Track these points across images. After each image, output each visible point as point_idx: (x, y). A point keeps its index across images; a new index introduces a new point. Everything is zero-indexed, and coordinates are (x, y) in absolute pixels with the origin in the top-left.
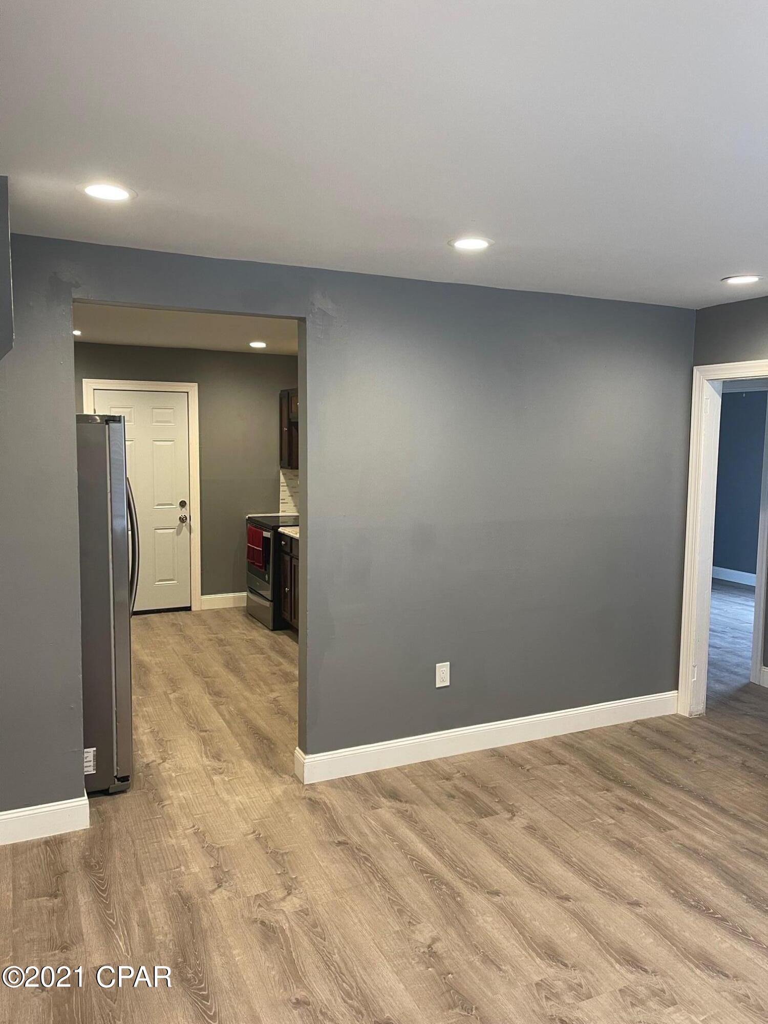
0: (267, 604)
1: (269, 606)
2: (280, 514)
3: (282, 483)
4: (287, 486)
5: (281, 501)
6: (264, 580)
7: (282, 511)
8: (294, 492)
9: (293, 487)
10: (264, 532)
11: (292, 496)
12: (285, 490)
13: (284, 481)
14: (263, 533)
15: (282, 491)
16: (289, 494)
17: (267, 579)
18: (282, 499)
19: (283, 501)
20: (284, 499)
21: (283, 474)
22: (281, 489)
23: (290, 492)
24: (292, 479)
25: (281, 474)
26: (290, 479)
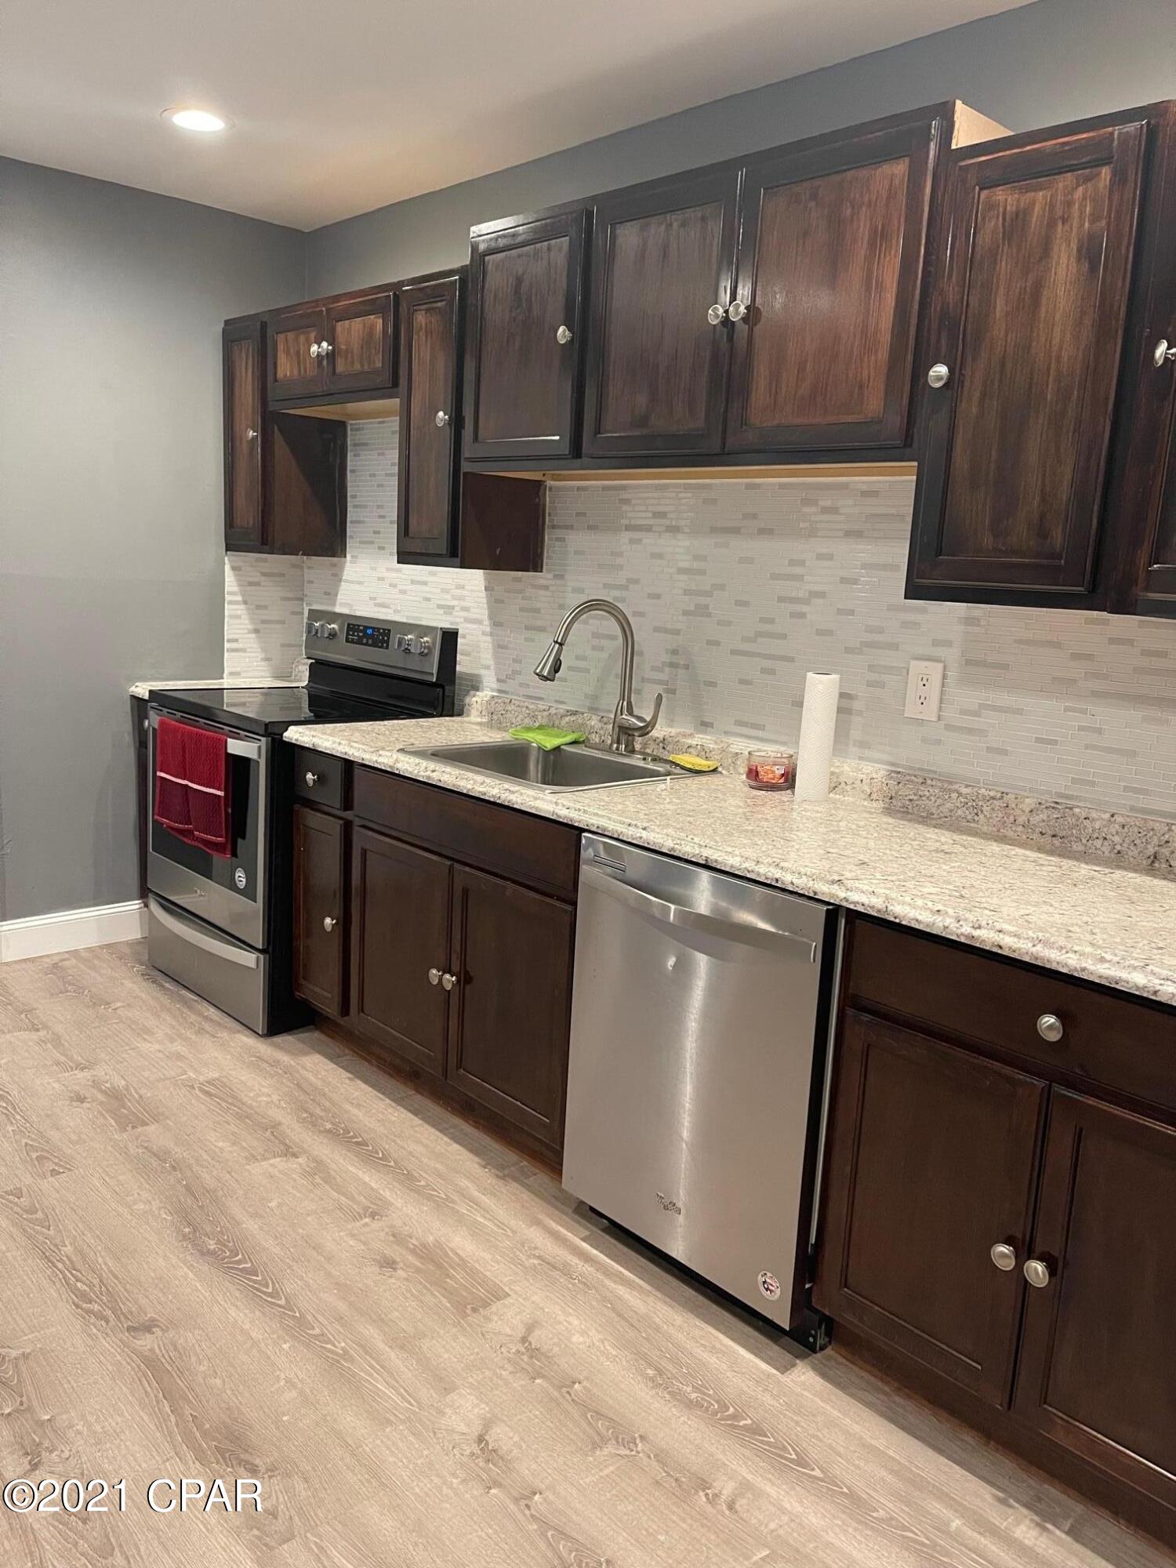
0: (249, 959)
1: (253, 965)
2: (226, 682)
3: (230, 593)
4: (245, 602)
5: (227, 646)
6: (233, 886)
7: (231, 674)
8: (263, 622)
9: (258, 607)
10: (229, 740)
11: (256, 631)
12: (239, 612)
13: (236, 589)
14: (226, 741)
15: (231, 617)
16: (250, 627)
17: (242, 884)
18: (228, 641)
19: (234, 645)
20: (236, 641)
21: (234, 568)
22: (228, 610)
23: (252, 620)
24: (257, 584)
25: (227, 568)
26: (251, 584)
